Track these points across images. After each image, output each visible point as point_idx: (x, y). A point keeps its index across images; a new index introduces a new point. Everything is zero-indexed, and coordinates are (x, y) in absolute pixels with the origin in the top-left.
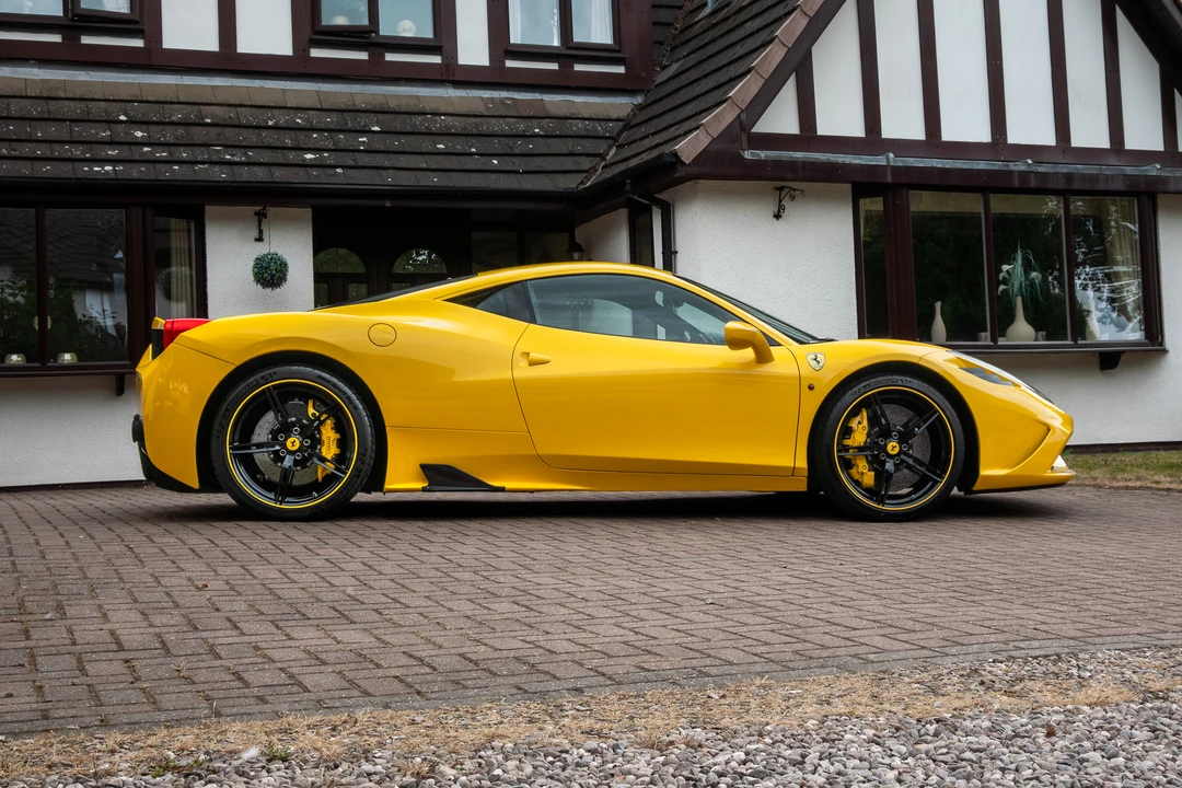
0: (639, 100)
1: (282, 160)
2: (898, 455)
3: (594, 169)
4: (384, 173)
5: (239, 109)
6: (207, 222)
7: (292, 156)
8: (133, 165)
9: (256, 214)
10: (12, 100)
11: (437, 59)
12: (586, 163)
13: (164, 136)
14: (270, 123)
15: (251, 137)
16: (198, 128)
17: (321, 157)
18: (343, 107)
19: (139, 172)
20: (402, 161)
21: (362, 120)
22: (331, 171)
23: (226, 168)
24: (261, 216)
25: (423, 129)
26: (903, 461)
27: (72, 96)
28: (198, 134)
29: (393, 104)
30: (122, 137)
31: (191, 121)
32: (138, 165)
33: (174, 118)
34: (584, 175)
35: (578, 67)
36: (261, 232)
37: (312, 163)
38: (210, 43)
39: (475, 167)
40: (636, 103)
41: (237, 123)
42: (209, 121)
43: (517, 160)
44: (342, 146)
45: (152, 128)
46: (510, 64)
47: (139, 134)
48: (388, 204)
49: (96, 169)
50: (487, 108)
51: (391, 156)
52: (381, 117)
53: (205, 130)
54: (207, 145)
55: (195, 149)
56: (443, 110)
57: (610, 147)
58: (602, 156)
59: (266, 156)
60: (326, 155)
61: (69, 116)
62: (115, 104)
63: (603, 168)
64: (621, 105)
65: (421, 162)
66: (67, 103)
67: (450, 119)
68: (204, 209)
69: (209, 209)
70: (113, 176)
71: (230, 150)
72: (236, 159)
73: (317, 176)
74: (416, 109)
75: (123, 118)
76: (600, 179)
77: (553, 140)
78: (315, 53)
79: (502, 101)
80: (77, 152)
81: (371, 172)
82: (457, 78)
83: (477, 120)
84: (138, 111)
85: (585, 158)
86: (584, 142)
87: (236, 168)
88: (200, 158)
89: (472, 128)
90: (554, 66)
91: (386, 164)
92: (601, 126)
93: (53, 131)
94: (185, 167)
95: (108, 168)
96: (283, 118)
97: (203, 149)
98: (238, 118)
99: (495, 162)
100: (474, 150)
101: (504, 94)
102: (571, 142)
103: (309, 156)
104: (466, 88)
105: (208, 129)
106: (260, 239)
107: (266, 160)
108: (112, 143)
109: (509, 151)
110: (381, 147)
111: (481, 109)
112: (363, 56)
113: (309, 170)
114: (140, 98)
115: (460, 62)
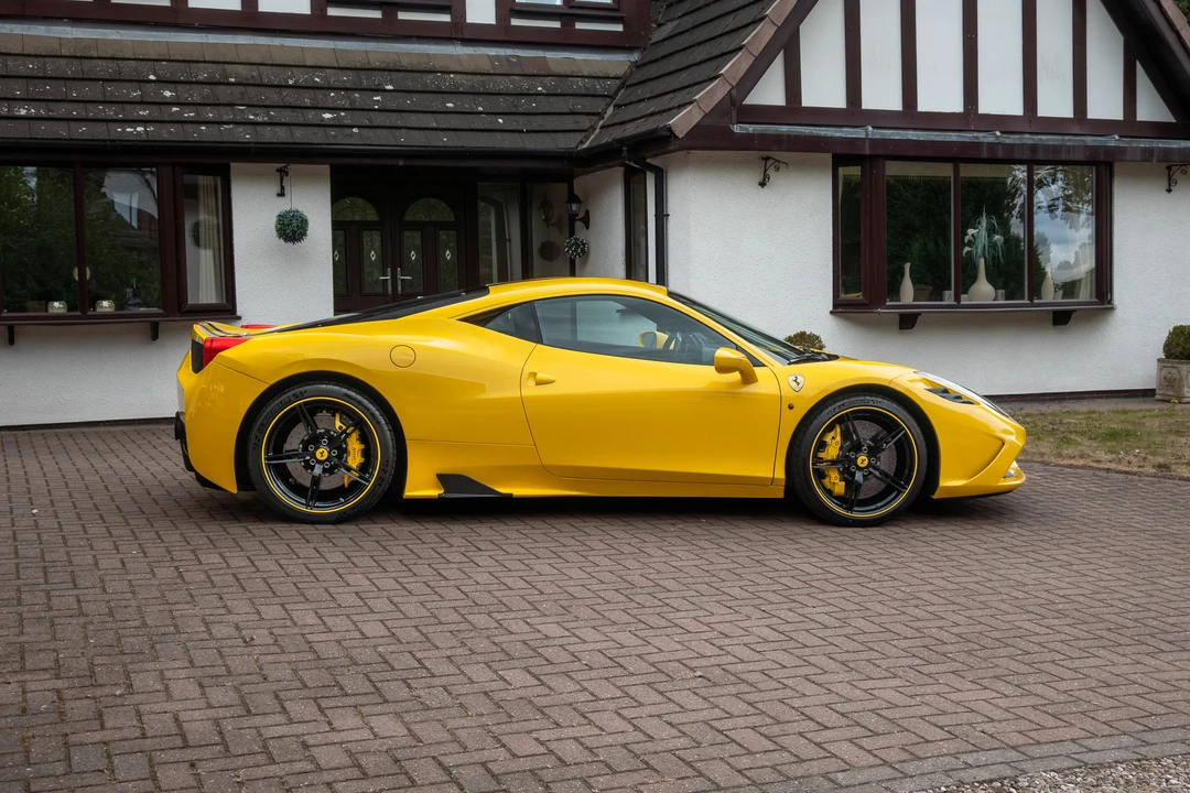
0: (635, 57)
1: (301, 120)
2: (867, 467)
3: (593, 128)
4: (398, 132)
5: (261, 67)
6: (232, 178)
7: (311, 116)
8: (163, 125)
9: (277, 171)
10: (47, 60)
11: (446, 18)
12: (585, 122)
13: (191, 96)
14: (291, 82)
15: (271, 96)
16: (223, 87)
17: (338, 117)
18: (358, 65)
19: (169, 133)
20: (414, 120)
21: (376, 79)
22: (347, 131)
23: (250, 129)
24: (283, 173)
25: (434, 88)
26: (870, 473)
27: (104, 55)
28: (224, 94)
29: (405, 62)
30: (151, 97)
31: (216, 80)
32: (168, 125)
33: (200, 78)
34: (583, 134)
35: (579, 26)
36: (283, 188)
37: (332, 124)
39: (482, 127)
40: (632, 60)
41: (261, 82)
42: (233, 80)
43: (522, 119)
44: (357, 105)
45: (180, 87)
46: (515, 22)
47: (168, 94)
48: (401, 163)
49: (129, 130)
50: (493, 66)
51: (404, 115)
52: (394, 75)
53: (229, 90)
54: (232, 105)
55: (221, 108)
56: (452, 69)
57: (608, 105)
58: (600, 115)
59: (286, 116)
60: (343, 114)
61: (102, 75)
62: (144, 63)
63: (601, 128)
64: (618, 62)
65: (431, 121)
66: (100, 62)
67: (458, 77)
68: (229, 166)
69: (234, 166)
70: (144, 137)
71: (253, 110)
72: (260, 119)
73: (335, 137)
74: (428, 68)
75: (152, 77)
76: (595, 144)
77: (555, 98)
78: (332, 12)
79: (507, 58)
80: (110, 112)
81: (385, 132)
82: (466, 36)
83: (484, 78)
84: (166, 70)
85: (583, 117)
86: (584, 100)
87: (259, 128)
88: (225, 118)
89: (479, 86)
90: (557, 25)
91: (399, 123)
92: (600, 84)
93: (87, 91)
94: (213, 128)
95: (140, 129)
96: (302, 77)
97: (228, 108)
98: (260, 77)
99: (501, 121)
100: (480, 109)
101: (508, 52)
102: (571, 100)
103: (327, 116)
104: (473, 46)
105: (233, 88)
106: (281, 194)
107: (288, 120)
108: (142, 103)
109: (514, 110)
110: (394, 106)
111: (486, 67)
112: (377, 14)
113: (328, 129)
114: (168, 58)
115: (468, 21)
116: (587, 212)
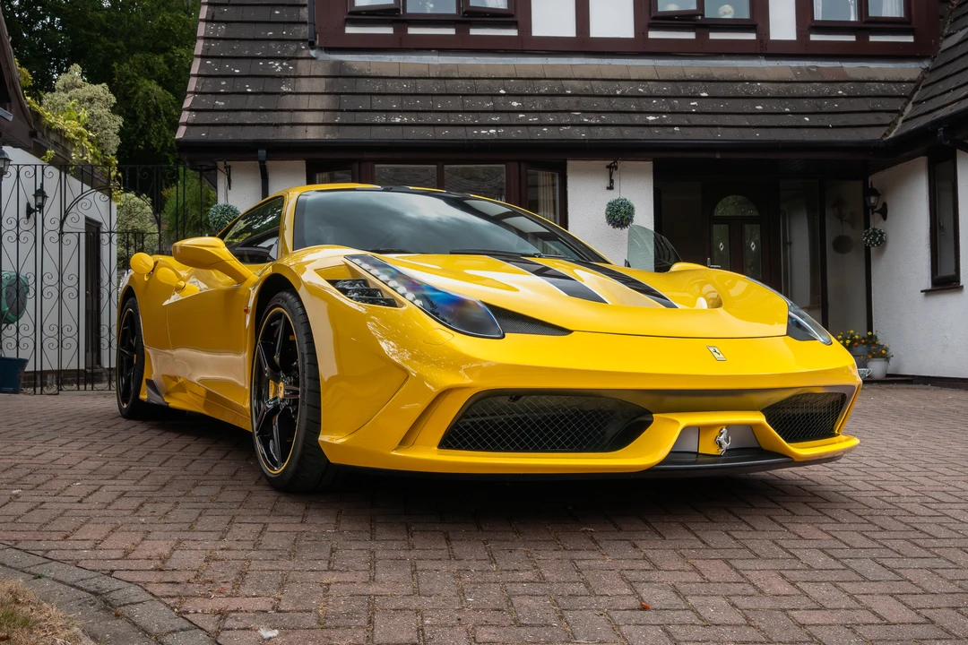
0: (926, 64)
1: (629, 122)
3: (894, 124)
4: (714, 130)
5: (592, 82)
6: (568, 174)
7: (637, 119)
8: (512, 128)
9: (607, 167)
10: (418, 81)
11: (752, 36)
12: (887, 118)
13: (535, 105)
14: (618, 92)
15: (603, 104)
16: (561, 98)
17: (661, 119)
18: (676, 78)
19: (516, 134)
20: (728, 120)
21: (692, 88)
22: (670, 130)
23: (584, 129)
24: (612, 169)
25: (743, 94)
27: (464, 76)
28: (562, 103)
29: (717, 74)
30: (502, 107)
31: (556, 93)
32: (515, 128)
33: (542, 91)
34: (887, 128)
35: (873, 39)
36: (612, 181)
37: (654, 125)
38: (569, 31)
39: (790, 124)
40: (924, 67)
41: (591, 94)
42: (569, 92)
43: (826, 117)
44: (677, 109)
45: (525, 99)
46: (814, 37)
47: (515, 104)
48: (718, 156)
49: (483, 132)
50: (796, 75)
51: (719, 116)
52: (707, 85)
53: (566, 100)
54: (568, 111)
55: (560, 114)
56: (759, 78)
57: (906, 104)
58: (900, 113)
59: (616, 119)
60: (664, 116)
61: (462, 91)
62: (496, 81)
63: (904, 121)
64: (910, 69)
65: (744, 121)
66: (460, 81)
67: (765, 86)
68: (566, 164)
69: (570, 163)
70: (496, 137)
71: (587, 115)
72: (593, 122)
73: (659, 134)
74: (735, 77)
75: (502, 92)
76: (900, 133)
77: (855, 100)
78: (653, 35)
79: (808, 69)
80: (468, 119)
81: (703, 130)
82: (768, 52)
83: (788, 85)
84: (514, 86)
85: (884, 114)
86: (883, 100)
87: (592, 129)
88: (563, 122)
89: (785, 93)
90: (852, 38)
91: (715, 122)
92: (895, 87)
93: (450, 103)
94: (552, 129)
95: (492, 131)
96: (628, 88)
97: (565, 114)
98: (593, 89)
99: (807, 119)
100: (787, 110)
101: (808, 63)
102: (871, 101)
103: (651, 118)
104: (777, 60)
105: (569, 98)
106: (610, 188)
107: (617, 122)
108: (495, 112)
109: (818, 110)
110: (710, 110)
111: (791, 76)
112: (691, 36)
113: (652, 129)
114: (515, 76)
115: (771, 38)
116: (885, 205)
